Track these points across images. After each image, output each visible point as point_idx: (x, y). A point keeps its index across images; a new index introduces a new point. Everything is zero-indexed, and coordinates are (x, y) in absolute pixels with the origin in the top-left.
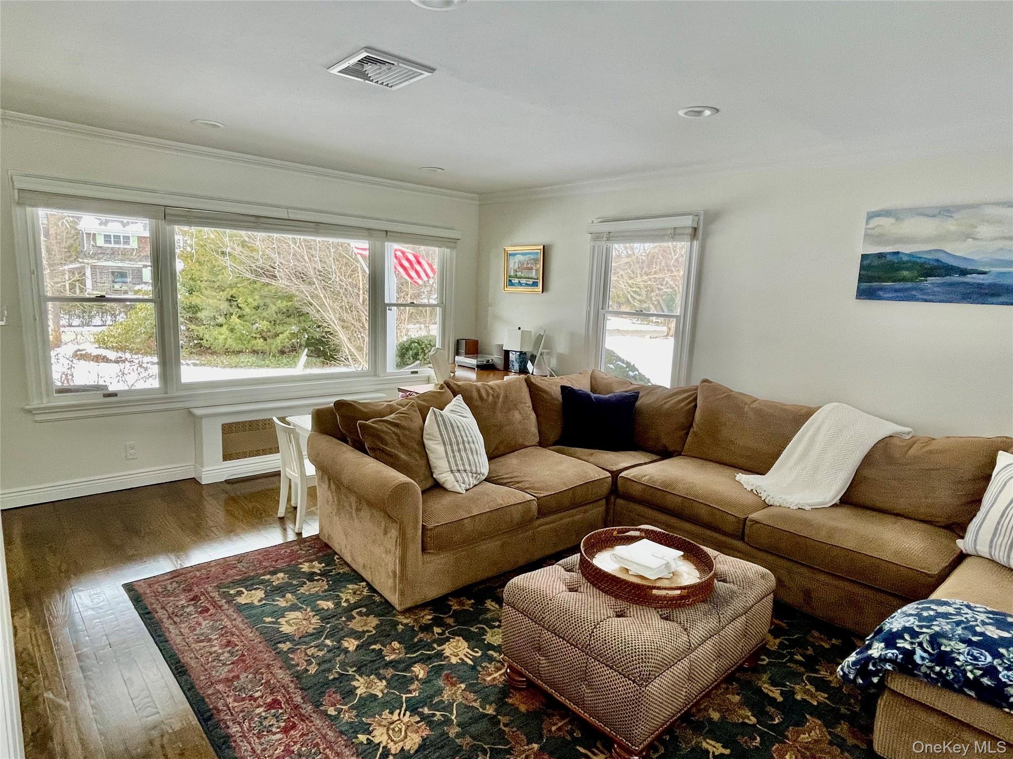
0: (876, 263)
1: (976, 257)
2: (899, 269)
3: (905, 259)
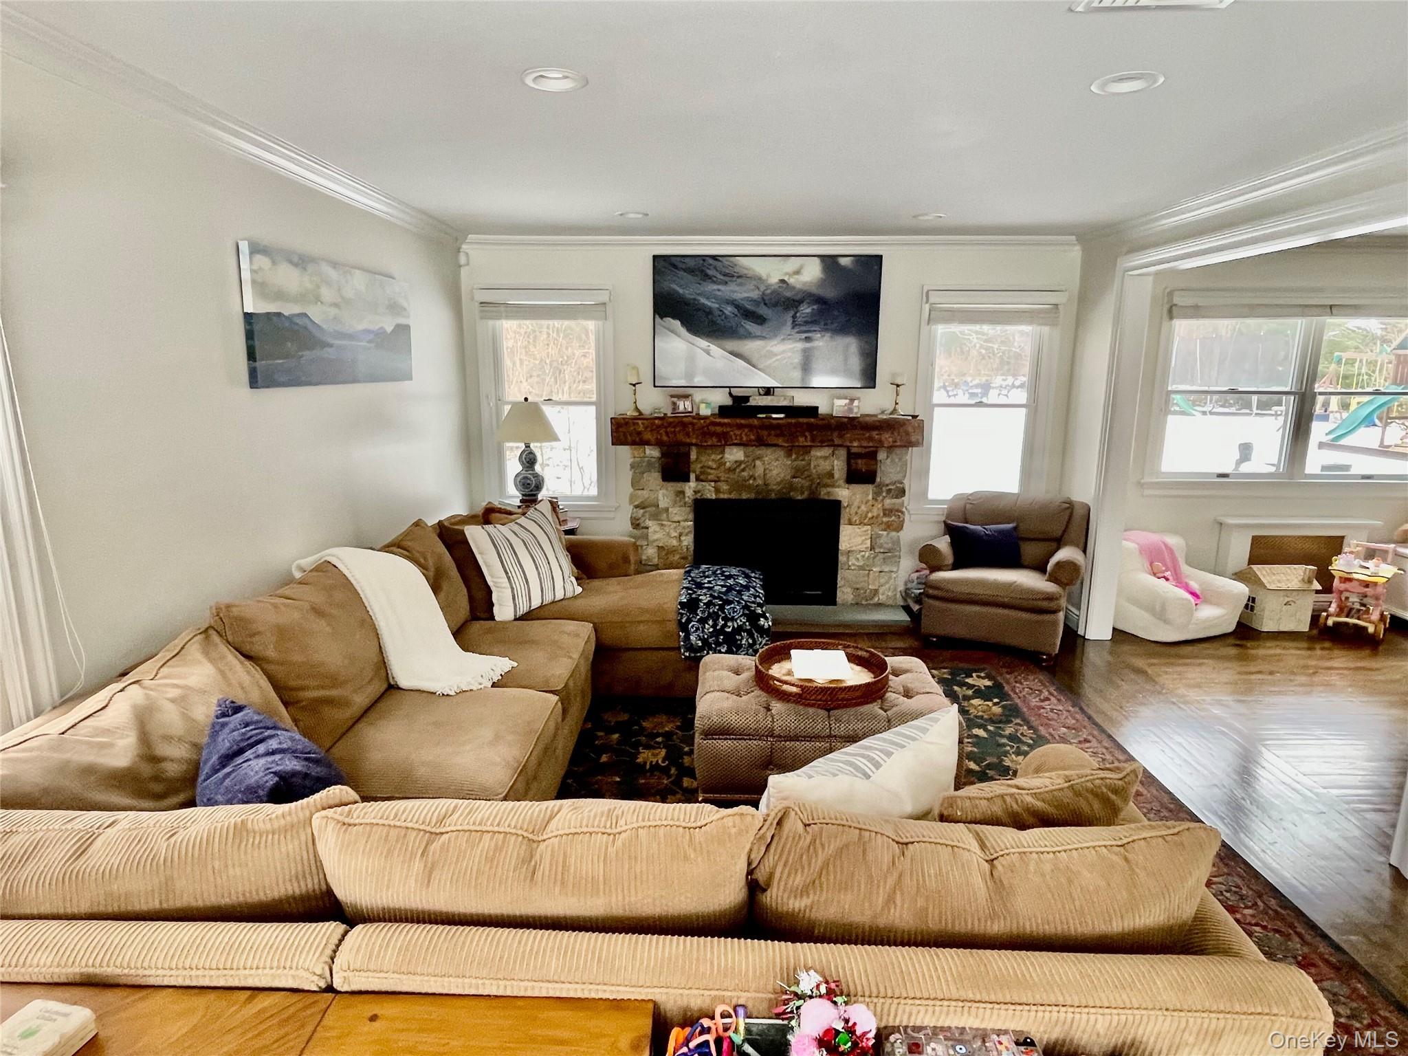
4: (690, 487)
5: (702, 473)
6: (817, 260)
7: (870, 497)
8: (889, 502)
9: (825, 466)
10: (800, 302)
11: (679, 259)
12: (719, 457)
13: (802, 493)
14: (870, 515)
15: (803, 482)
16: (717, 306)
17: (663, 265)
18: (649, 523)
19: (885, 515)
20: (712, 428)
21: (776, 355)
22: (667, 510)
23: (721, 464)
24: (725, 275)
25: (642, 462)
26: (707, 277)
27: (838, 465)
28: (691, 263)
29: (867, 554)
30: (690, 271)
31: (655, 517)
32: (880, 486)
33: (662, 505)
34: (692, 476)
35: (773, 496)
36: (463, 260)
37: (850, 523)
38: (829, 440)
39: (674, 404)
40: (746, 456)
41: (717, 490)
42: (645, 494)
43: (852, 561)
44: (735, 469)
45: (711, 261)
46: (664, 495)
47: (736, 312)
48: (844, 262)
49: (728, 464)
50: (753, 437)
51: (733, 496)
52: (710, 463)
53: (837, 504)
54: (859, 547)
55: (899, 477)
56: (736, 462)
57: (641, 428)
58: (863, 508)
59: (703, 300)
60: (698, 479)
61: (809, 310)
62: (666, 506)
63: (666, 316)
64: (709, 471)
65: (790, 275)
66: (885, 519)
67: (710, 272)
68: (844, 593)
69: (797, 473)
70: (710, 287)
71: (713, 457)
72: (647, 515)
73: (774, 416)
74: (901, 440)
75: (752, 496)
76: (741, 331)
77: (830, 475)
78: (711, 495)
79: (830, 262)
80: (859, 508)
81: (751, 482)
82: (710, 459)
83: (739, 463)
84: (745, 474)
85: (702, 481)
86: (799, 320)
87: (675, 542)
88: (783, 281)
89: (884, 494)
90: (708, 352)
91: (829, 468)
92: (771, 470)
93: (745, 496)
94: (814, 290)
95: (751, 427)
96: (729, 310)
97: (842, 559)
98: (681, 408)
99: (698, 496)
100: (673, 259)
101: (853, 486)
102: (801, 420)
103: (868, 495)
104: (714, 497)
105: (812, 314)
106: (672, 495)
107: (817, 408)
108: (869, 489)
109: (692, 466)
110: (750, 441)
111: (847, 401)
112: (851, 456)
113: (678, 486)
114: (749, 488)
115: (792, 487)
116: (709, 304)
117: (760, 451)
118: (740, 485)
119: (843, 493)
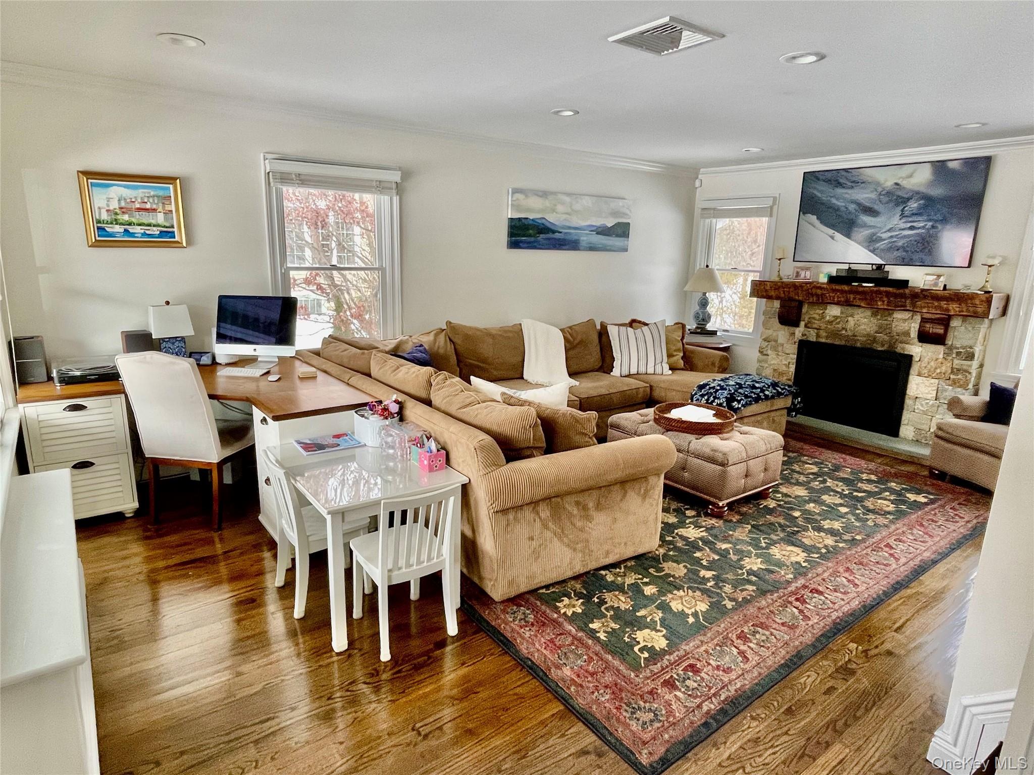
0: (518, 224)
1: (557, 223)
2: (528, 229)
3: (531, 222)
4: (799, 332)
5: (809, 322)
6: (928, 166)
7: (941, 356)
8: (957, 363)
9: (903, 327)
10: (908, 199)
11: (821, 173)
12: (822, 312)
13: (883, 345)
14: (938, 371)
15: (885, 337)
16: (844, 204)
17: (810, 178)
18: (769, 352)
19: (952, 372)
20: (814, 291)
21: (885, 240)
22: (782, 345)
23: (822, 316)
24: (854, 182)
25: (771, 311)
26: (839, 185)
27: (914, 327)
28: (829, 175)
29: (931, 402)
30: (828, 181)
31: (775, 349)
32: (951, 348)
33: (780, 341)
34: (802, 324)
35: (858, 345)
36: (697, 183)
37: (919, 375)
38: (902, 306)
39: (798, 273)
40: (842, 313)
41: (818, 336)
42: (770, 332)
43: (918, 406)
44: (832, 322)
45: (844, 173)
46: (782, 334)
47: (857, 208)
48: (951, 165)
49: (828, 318)
50: (842, 299)
51: (829, 341)
52: (815, 316)
53: (910, 358)
54: (925, 396)
55: (970, 343)
56: (834, 317)
57: (768, 288)
58: (932, 364)
59: (834, 201)
60: (806, 326)
61: (915, 205)
62: (782, 342)
63: (807, 213)
64: (813, 321)
65: (903, 178)
66: (952, 377)
67: (841, 181)
68: (907, 430)
69: (881, 329)
70: (839, 191)
71: (818, 311)
72: (769, 346)
73: (864, 285)
74: (968, 311)
75: (843, 343)
76: (859, 221)
77: (907, 334)
78: (813, 338)
79: (940, 167)
80: (929, 363)
81: (844, 332)
82: (815, 313)
83: (836, 317)
84: (840, 326)
85: (809, 328)
86: (906, 213)
87: (784, 368)
88: (897, 184)
89: (954, 355)
90: (832, 238)
91: (907, 328)
92: (859, 326)
93: (837, 342)
94: (923, 189)
95: (842, 292)
96: (852, 207)
97: (908, 402)
98: (802, 276)
99: (804, 338)
100: (817, 174)
101: (925, 345)
102: (882, 289)
103: (940, 353)
104: (814, 340)
105: (919, 208)
106: (787, 334)
107: (907, 281)
108: (940, 349)
109: (803, 317)
110: (840, 301)
111: (935, 277)
112: (924, 321)
113: (792, 329)
114: (840, 336)
115: (874, 340)
116: (839, 204)
117: (850, 310)
118: (835, 334)
119: (916, 350)
